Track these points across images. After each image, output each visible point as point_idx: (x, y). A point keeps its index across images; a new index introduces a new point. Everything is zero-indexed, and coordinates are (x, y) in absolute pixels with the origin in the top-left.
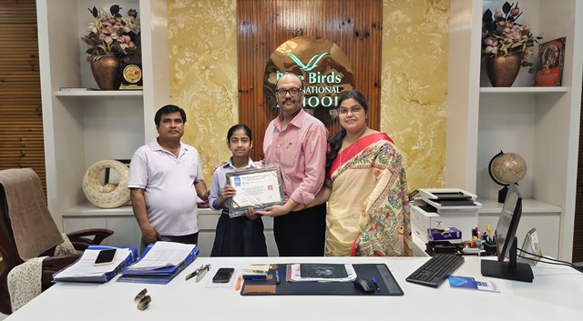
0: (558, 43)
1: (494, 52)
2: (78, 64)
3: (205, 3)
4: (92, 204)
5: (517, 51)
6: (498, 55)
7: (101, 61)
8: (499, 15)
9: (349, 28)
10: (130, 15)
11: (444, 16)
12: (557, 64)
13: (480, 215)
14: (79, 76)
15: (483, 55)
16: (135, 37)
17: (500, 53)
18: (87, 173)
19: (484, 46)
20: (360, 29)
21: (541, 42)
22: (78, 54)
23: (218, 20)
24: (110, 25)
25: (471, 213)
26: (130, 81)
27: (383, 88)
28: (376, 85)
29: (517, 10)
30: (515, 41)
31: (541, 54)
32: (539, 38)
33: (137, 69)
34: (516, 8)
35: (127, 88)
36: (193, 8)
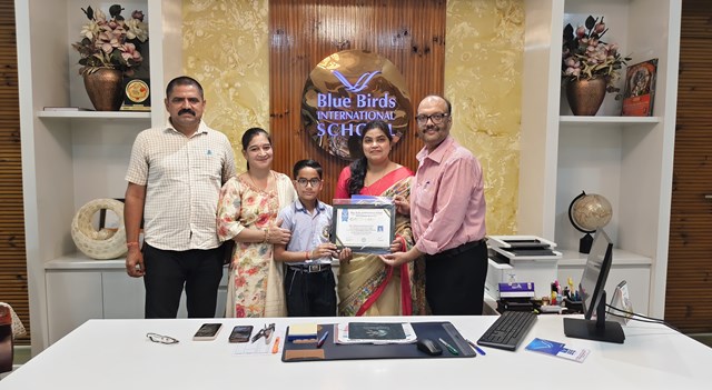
0: (650, 66)
1: (575, 74)
2: (67, 77)
3: (230, 6)
4: (84, 255)
5: (602, 74)
6: (581, 78)
7: (97, 74)
8: (582, 31)
9: (406, 42)
10: (135, 18)
11: (518, 31)
12: (648, 90)
13: (560, 267)
14: (68, 93)
15: (563, 77)
16: (142, 45)
18: (78, 214)
19: (565, 67)
20: (419, 43)
21: (630, 63)
22: (66, 65)
23: (245, 27)
24: (110, 29)
25: (550, 265)
26: (134, 100)
29: (602, 26)
30: (600, 62)
31: (629, 78)
32: (627, 59)
33: (144, 85)
34: (601, 23)
35: (131, 108)
36: (215, 11)
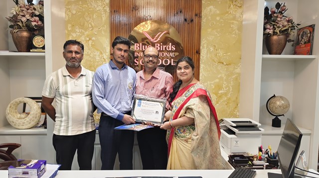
0: (310, 28)
1: (270, 32)
2: (7, 35)
4: (12, 126)
5: (285, 32)
6: (273, 35)
10: (39, 4)
15: (264, 34)
17: (275, 33)
19: (265, 29)
20: (188, 17)
24: (26, 10)
25: (257, 136)
26: (37, 46)
27: (201, 54)
28: (197, 52)
29: (285, 7)
30: (284, 26)
31: (298, 35)
32: (298, 25)
33: (42, 38)
